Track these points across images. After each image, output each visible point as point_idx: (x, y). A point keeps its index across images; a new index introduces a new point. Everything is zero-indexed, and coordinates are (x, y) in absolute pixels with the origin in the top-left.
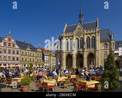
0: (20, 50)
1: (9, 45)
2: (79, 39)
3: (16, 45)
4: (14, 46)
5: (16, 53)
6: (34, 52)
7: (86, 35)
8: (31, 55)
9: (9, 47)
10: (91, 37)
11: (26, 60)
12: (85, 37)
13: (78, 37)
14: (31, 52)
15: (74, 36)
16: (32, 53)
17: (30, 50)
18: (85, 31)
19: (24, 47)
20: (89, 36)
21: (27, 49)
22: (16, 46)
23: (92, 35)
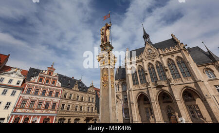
0: (62, 89)
1: (47, 81)
2: (154, 63)
3: (58, 81)
4: (54, 83)
5: (54, 94)
6: (83, 94)
7: (163, 56)
8: (78, 99)
9: (47, 84)
10: (174, 59)
11: (68, 108)
12: (163, 59)
13: (150, 61)
14: (79, 93)
15: (144, 61)
16: (81, 94)
17: (77, 89)
18: (160, 51)
19: (69, 84)
20: (170, 57)
21: (73, 88)
22: (58, 83)
23: (175, 55)
